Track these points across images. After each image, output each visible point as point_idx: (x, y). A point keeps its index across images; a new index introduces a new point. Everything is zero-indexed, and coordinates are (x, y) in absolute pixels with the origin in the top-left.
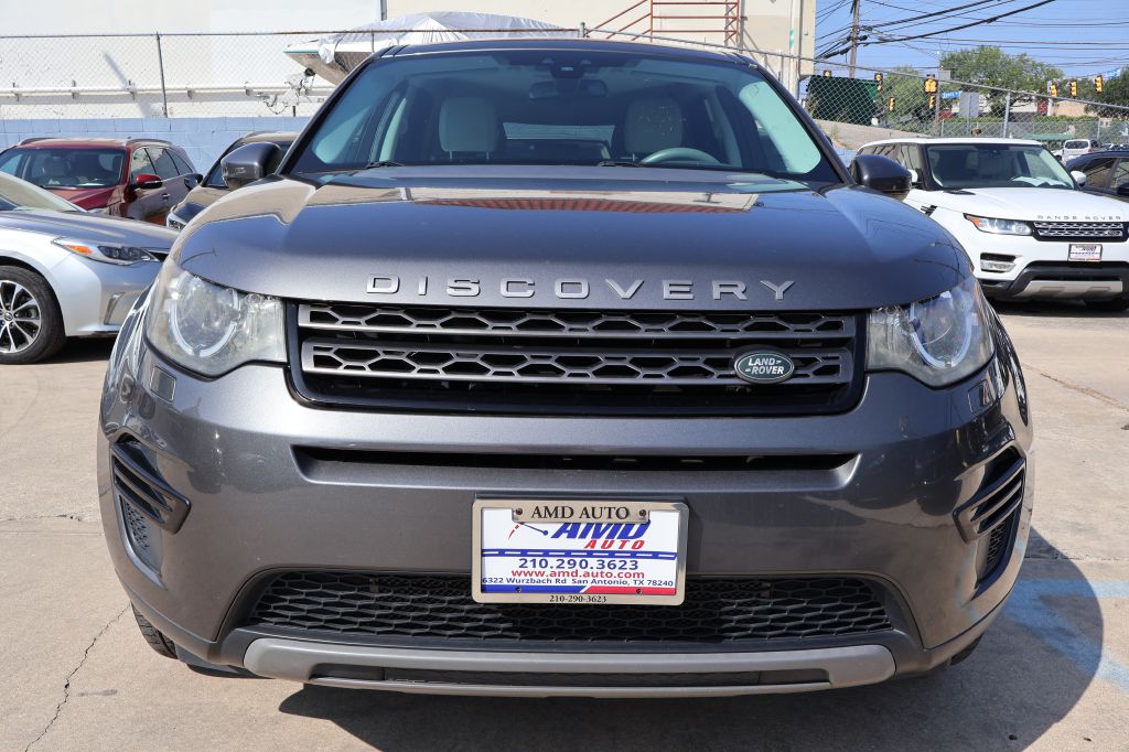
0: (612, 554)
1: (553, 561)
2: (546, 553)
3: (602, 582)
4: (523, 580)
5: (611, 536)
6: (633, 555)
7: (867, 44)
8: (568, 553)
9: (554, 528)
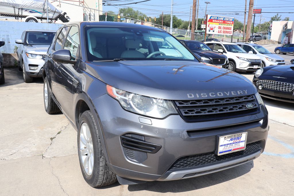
0: (236, 143)
1: (229, 146)
2: (228, 144)
3: (235, 148)
4: (224, 150)
5: (237, 140)
6: (239, 142)
7: (105, 5)
8: (231, 144)
9: (229, 139)
